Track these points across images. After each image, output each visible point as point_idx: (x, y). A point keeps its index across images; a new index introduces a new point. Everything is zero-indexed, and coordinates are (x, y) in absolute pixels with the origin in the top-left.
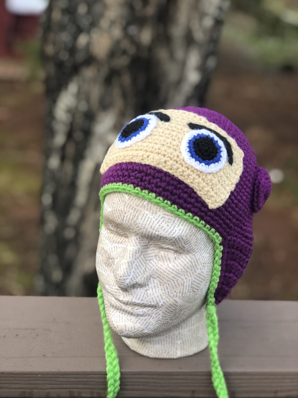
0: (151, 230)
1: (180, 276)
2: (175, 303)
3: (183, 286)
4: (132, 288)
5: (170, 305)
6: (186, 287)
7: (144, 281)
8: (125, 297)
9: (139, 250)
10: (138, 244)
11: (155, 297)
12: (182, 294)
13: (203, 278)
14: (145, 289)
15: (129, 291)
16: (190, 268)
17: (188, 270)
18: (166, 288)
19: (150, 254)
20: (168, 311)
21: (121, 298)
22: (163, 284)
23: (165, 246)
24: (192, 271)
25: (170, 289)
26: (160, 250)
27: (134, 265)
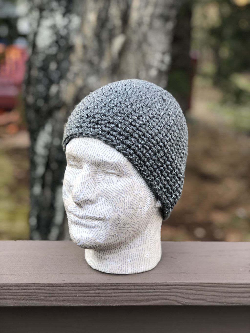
0: (97, 157)
1: (121, 194)
2: (119, 217)
3: (124, 203)
4: (85, 205)
5: (115, 219)
6: (127, 204)
7: (94, 198)
8: (81, 212)
9: (90, 175)
10: (89, 170)
11: (103, 212)
12: (124, 209)
13: (141, 199)
14: (95, 205)
15: (83, 207)
16: (129, 188)
17: (127, 190)
18: (111, 205)
19: (98, 178)
20: (114, 224)
21: (78, 213)
22: (109, 202)
23: (109, 171)
24: (131, 191)
25: (114, 205)
26: (106, 176)
27: (86, 186)
